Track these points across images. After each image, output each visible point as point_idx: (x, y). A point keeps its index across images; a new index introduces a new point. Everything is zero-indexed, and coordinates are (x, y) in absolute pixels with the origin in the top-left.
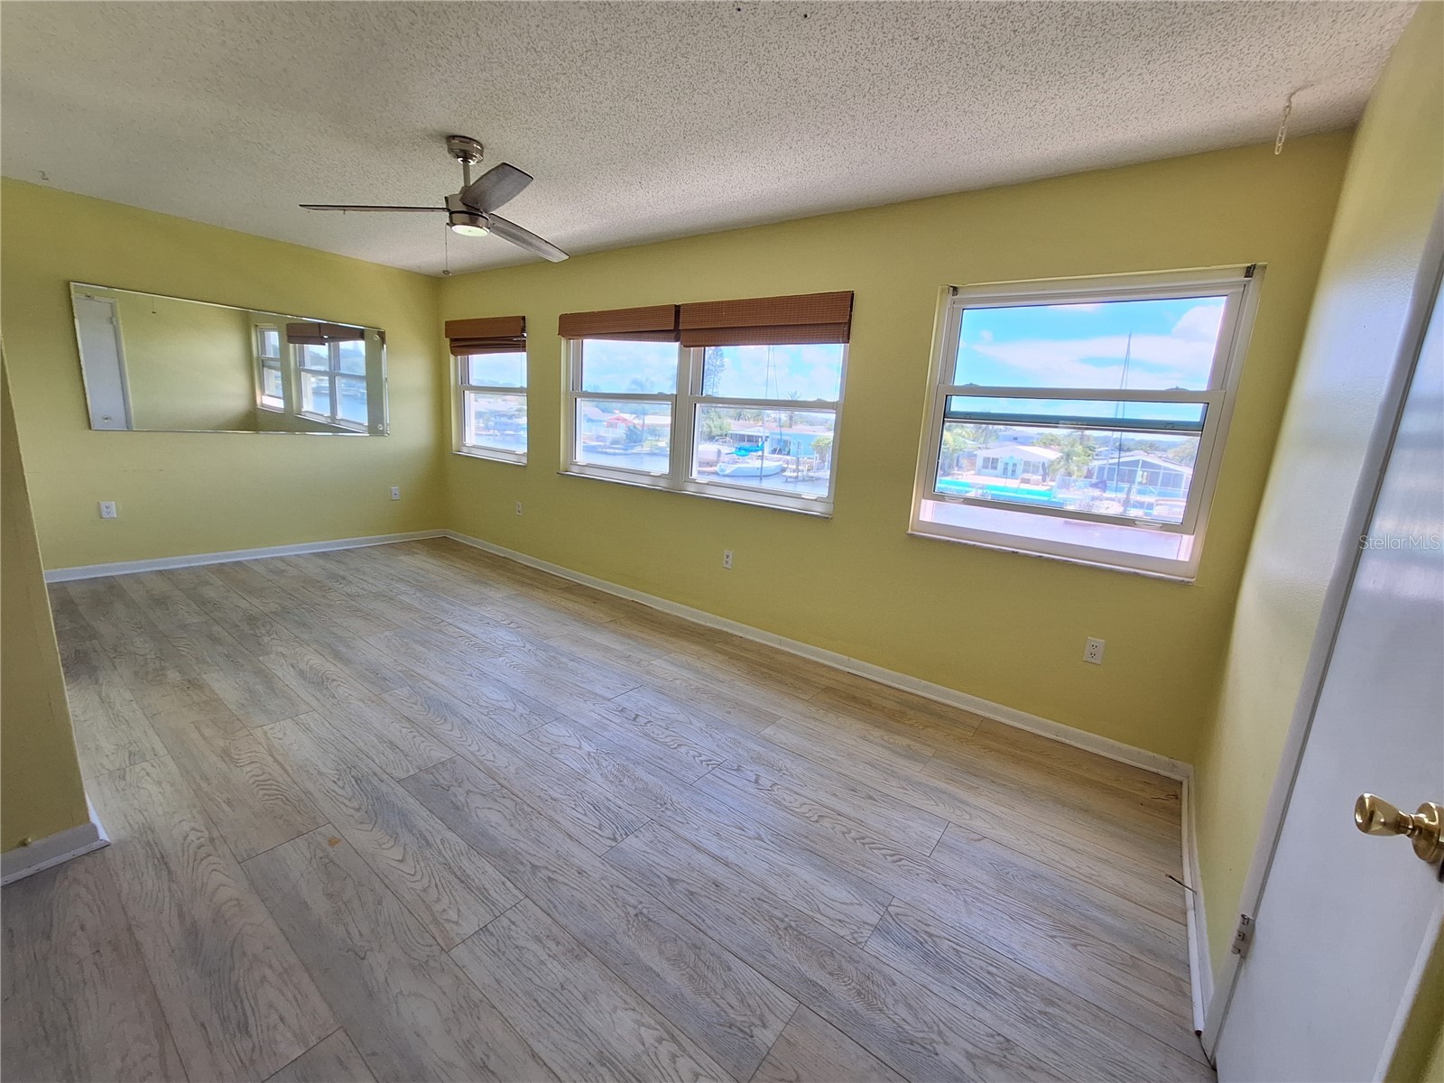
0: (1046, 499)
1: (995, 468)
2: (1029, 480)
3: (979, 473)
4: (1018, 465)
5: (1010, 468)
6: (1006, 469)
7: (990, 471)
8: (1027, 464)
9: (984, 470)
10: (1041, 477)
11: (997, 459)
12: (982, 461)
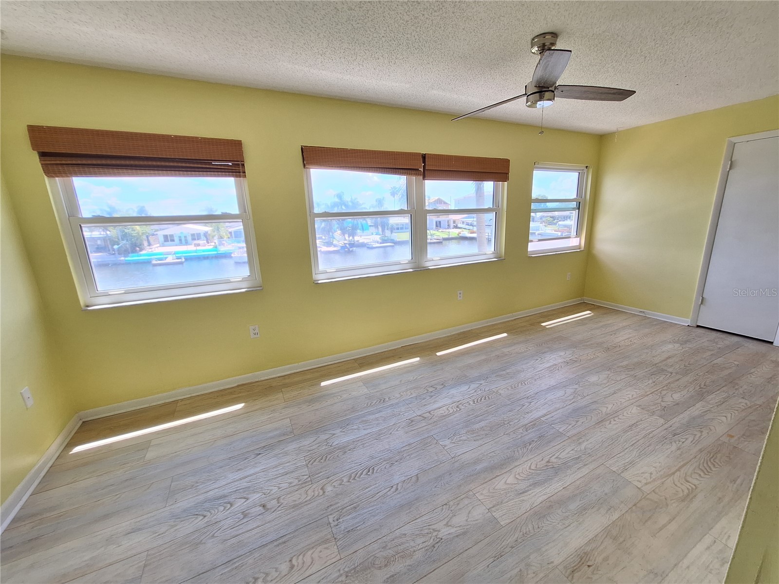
0: (216, 252)
1: (173, 240)
2: (199, 244)
3: (163, 246)
4: (188, 236)
5: (183, 239)
6: (180, 240)
7: (170, 243)
8: (193, 235)
9: (165, 243)
10: (205, 242)
11: (173, 235)
12: (163, 237)
